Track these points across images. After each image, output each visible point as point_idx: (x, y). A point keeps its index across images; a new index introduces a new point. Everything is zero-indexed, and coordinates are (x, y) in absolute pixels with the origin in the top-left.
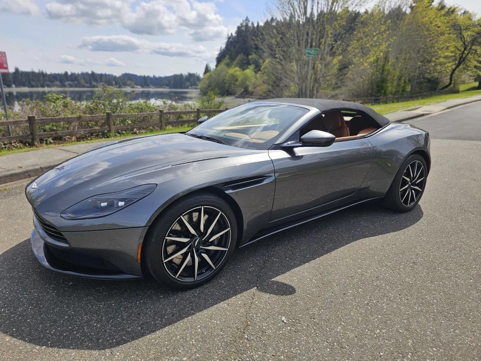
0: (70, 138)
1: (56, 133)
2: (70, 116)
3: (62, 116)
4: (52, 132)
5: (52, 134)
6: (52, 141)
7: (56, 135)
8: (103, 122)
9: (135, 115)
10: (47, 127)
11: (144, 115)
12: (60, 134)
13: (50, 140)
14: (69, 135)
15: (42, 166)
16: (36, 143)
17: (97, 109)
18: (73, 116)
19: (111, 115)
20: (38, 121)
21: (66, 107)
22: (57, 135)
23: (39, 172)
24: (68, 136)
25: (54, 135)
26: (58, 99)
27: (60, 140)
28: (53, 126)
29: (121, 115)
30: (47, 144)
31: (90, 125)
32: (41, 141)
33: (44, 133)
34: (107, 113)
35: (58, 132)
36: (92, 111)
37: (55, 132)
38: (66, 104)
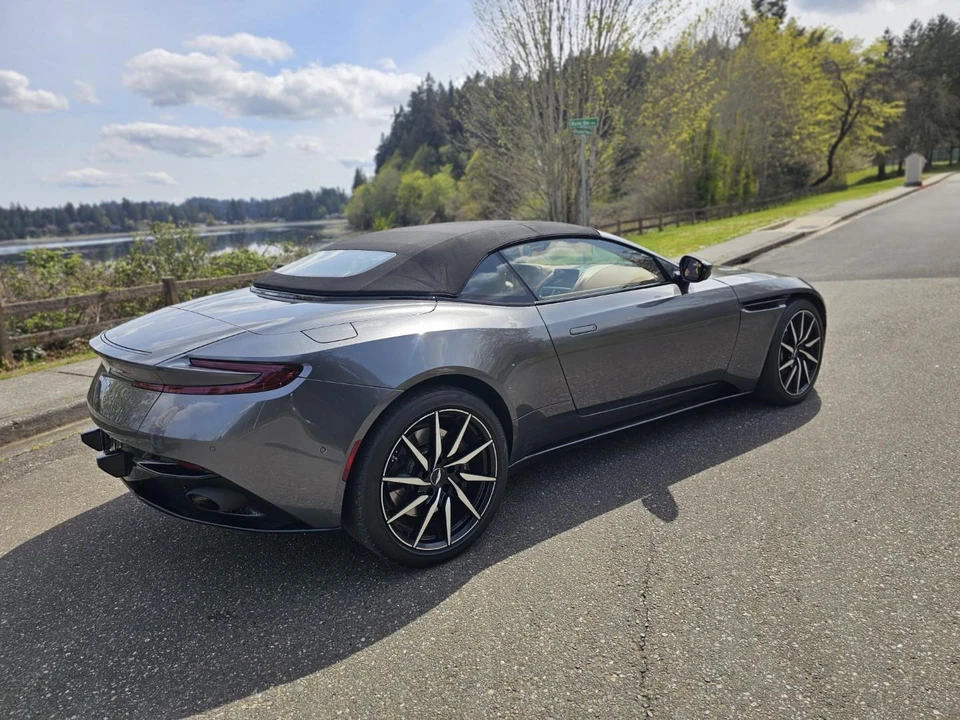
0: (84, 343)
1: (51, 335)
2: (81, 294)
3: (63, 295)
4: (43, 333)
5: (42, 337)
6: (44, 353)
7: (51, 340)
8: (158, 300)
9: (226, 279)
10: (30, 323)
11: (246, 279)
12: (61, 336)
13: (39, 350)
14: (82, 337)
15: (17, 420)
16: (6, 361)
17: (140, 274)
18: (88, 293)
19: (173, 284)
20: (9, 311)
21: (72, 274)
22: (54, 337)
23: (10, 433)
24: (78, 339)
25: (47, 339)
26: (52, 258)
27: (62, 348)
28: (43, 318)
29: (195, 283)
30: (30, 359)
31: (128, 309)
32: (18, 355)
33: (24, 336)
34: (164, 281)
35: (55, 331)
36: (130, 279)
37: (47, 333)
38: (71, 268)
